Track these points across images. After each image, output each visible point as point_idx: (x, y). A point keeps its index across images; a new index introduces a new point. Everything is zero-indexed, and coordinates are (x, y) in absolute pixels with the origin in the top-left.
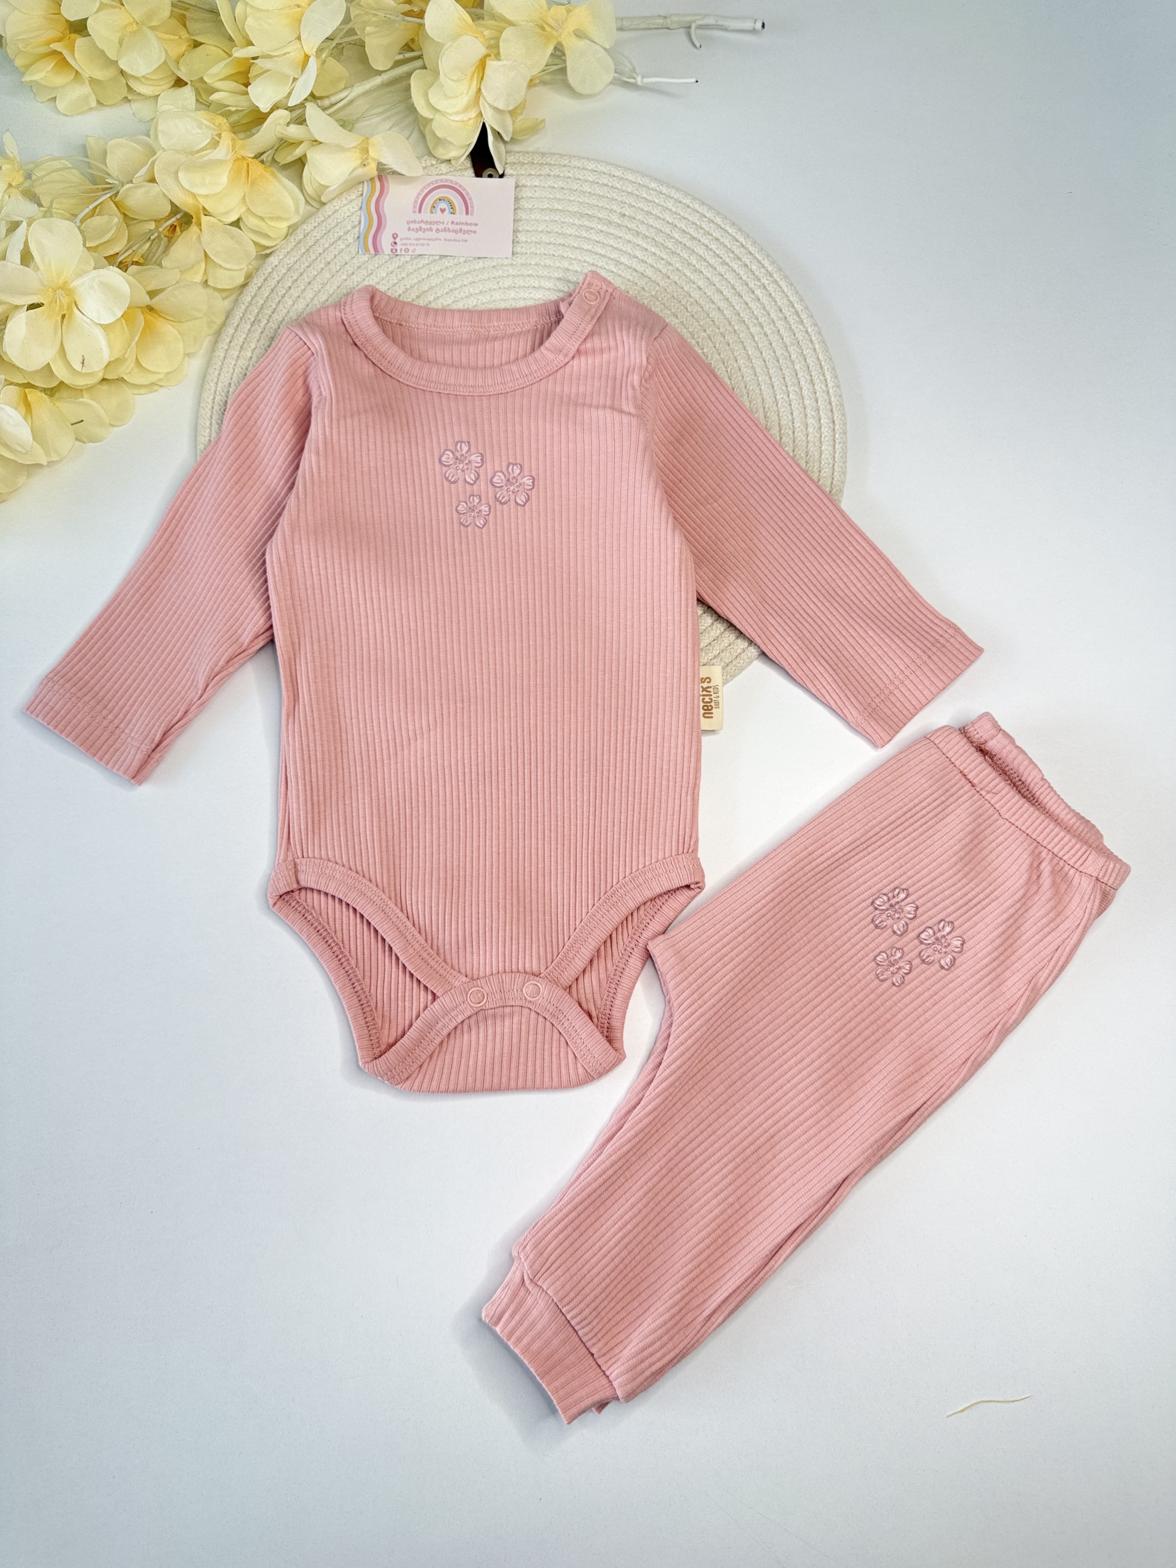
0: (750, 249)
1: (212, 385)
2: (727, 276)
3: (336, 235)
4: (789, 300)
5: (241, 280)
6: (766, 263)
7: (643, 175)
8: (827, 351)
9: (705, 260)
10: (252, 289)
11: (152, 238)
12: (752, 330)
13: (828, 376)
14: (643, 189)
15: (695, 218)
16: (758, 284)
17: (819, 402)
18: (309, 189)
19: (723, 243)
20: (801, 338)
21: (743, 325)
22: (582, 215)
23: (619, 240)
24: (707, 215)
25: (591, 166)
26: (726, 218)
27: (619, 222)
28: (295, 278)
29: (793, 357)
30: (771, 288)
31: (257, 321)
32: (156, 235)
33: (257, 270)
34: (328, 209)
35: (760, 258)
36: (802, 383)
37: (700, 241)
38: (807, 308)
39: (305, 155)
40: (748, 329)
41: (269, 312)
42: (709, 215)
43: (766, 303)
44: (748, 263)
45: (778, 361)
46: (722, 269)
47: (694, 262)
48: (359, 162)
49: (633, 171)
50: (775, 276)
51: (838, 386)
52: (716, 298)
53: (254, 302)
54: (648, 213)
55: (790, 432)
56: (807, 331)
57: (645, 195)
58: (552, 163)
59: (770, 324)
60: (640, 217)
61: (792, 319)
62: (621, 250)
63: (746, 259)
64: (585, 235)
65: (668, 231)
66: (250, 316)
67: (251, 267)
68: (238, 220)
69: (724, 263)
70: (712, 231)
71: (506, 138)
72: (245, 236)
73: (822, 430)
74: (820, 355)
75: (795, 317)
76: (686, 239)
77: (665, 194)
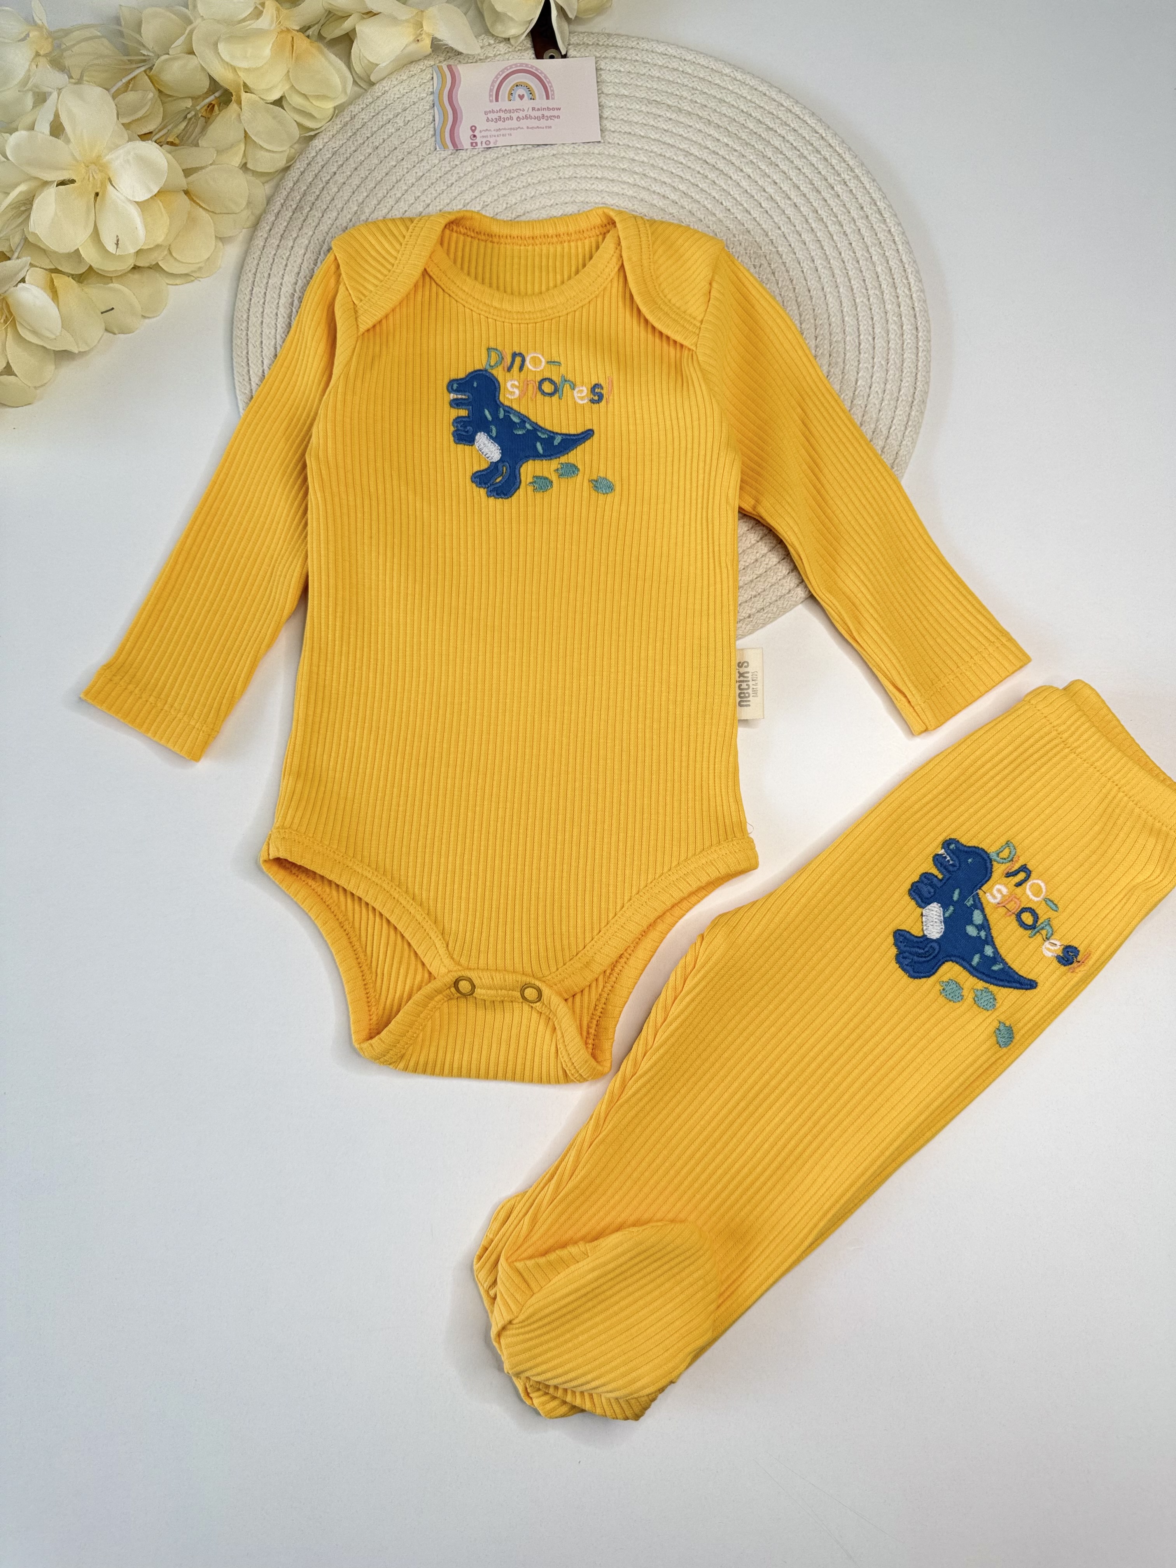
0: (831, 141)
1: (250, 275)
2: (805, 170)
3: (385, 118)
4: (871, 197)
5: (282, 164)
6: (847, 157)
7: (716, 59)
8: (911, 252)
9: (781, 152)
10: (294, 174)
11: (189, 116)
12: (830, 228)
13: (912, 281)
14: (717, 74)
15: (771, 107)
16: (839, 179)
17: (902, 306)
18: (357, 68)
19: (801, 135)
20: (882, 238)
21: (821, 223)
22: (650, 102)
23: (689, 130)
24: (785, 104)
25: (661, 49)
26: (805, 108)
27: (690, 110)
28: (340, 163)
29: (875, 258)
30: (852, 184)
31: (298, 208)
32: (193, 113)
33: (301, 154)
34: (378, 89)
35: (840, 152)
36: (884, 286)
37: (776, 131)
38: (890, 206)
39: (354, 30)
40: (827, 227)
41: (313, 199)
42: (787, 103)
43: (846, 199)
44: (828, 156)
45: (858, 262)
46: (798, 162)
47: (770, 155)
48: (412, 38)
49: (706, 55)
50: (857, 171)
51: (922, 291)
52: (793, 194)
53: (295, 188)
54: (721, 101)
55: (870, 339)
56: (890, 231)
57: (718, 82)
58: (619, 45)
59: (850, 223)
60: (712, 104)
61: (874, 218)
62: (692, 141)
63: (826, 152)
64: (652, 123)
65: (742, 120)
66: (292, 203)
67: (293, 151)
68: (281, 98)
69: (802, 156)
70: (789, 122)
71: (570, 16)
72: (289, 116)
73: (905, 337)
74: (904, 257)
75: (877, 216)
76: (761, 130)
77: (739, 81)
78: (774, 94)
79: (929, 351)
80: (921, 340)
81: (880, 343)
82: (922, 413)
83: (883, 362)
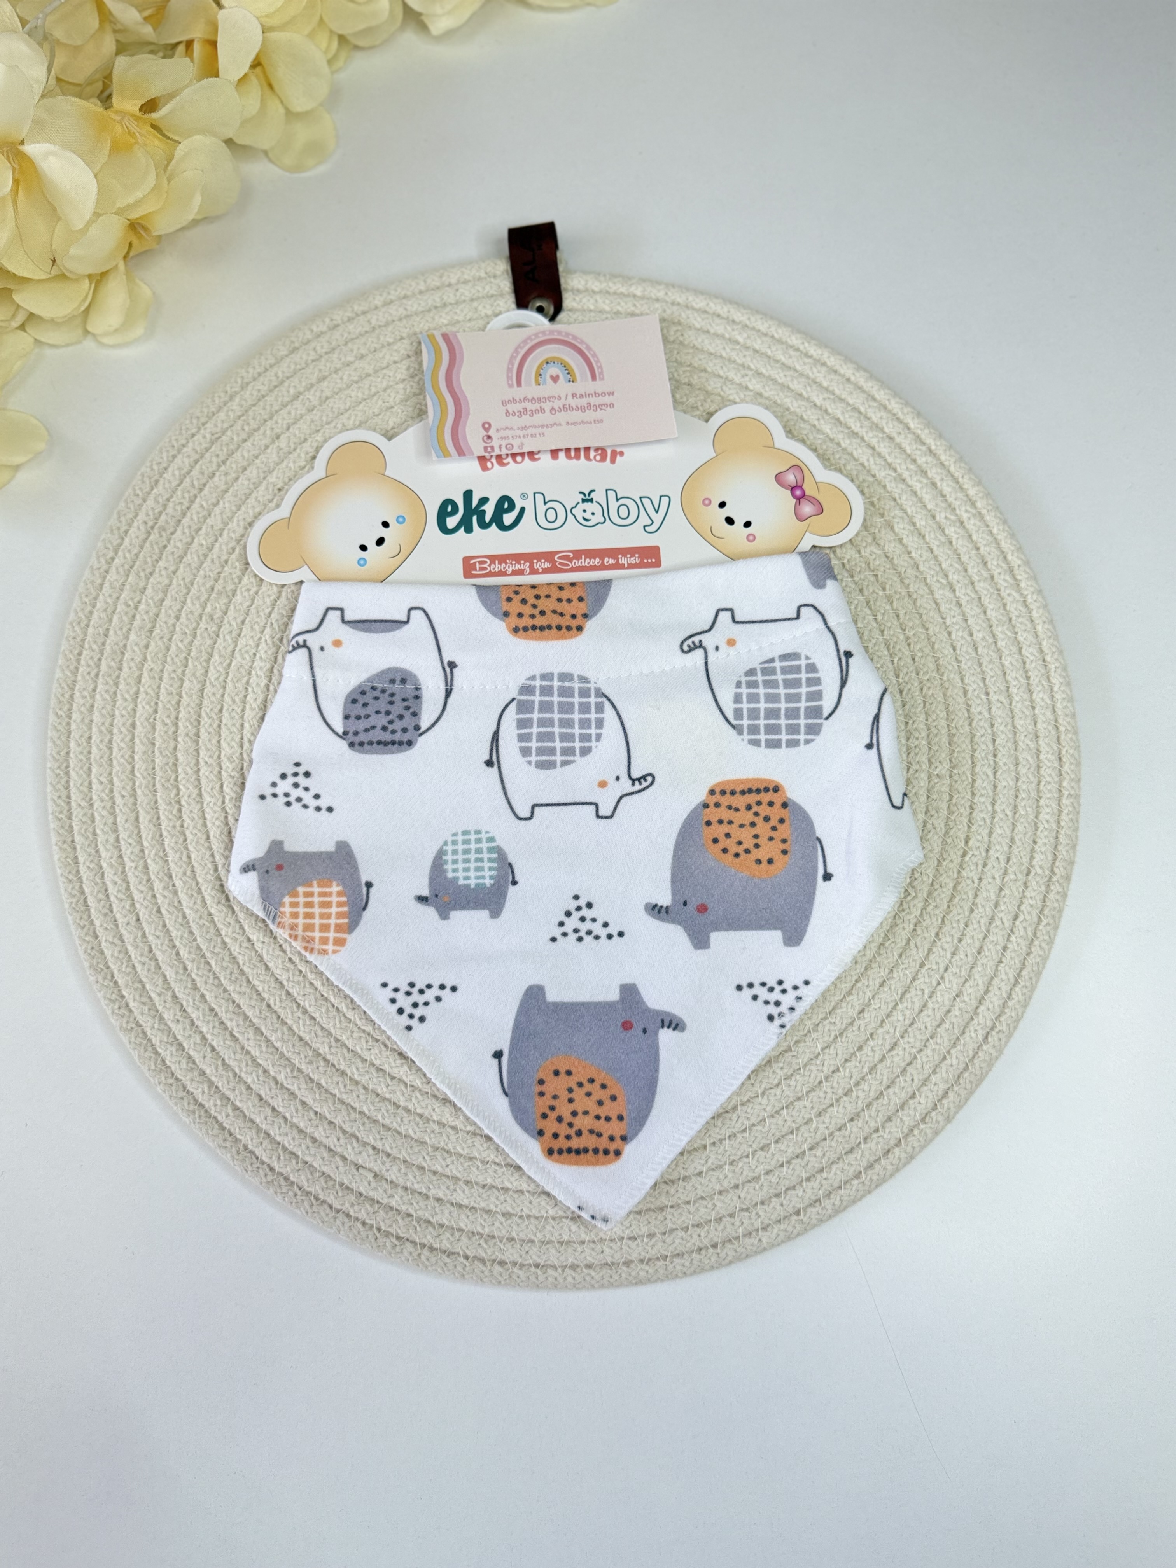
0: (943, 458)
3: (292, 391)
4: (999, 548)
6: (967, 482)
7: (782, 322)
8: (1056, 638)
12: (937, 596)
13: (1056, 680)
14: (780, 346)
15: (856, 400)
16: (953, 518)
17: (1039, 722)
19: (899, 446)
20: (1014, 613)
21: (922, 585)
24: (877, 397)
26: (907, 404)
29: (1001, 644)
30: (971, 526)
35: (956, 474)
36: (1013, 690)
37: (862, 439)
40: (932, 592)
42: (881, 395)
43: (962, 551)
44: (937, 480)
45: (976, 649)
49: (766, 314)
50: (979, 505)
51: (1071, 700)
54: (785, 387)
55: (990, 773)
56: (1025, 602)
57: (781, 357)
59: (966, 585)
61: (1003, 580)
63: (934, 474)
70: (883, 423)
73: (1042, 772)
74: (1044, 643)
75: (1007, 578)
76: (841, 436)
77: (811, 357)
78: (860, 378)
79: (1077, 797)
80: (1067, 777)
81: (1006, 781)
82: (1065, 895)
83: (1009, 813)
